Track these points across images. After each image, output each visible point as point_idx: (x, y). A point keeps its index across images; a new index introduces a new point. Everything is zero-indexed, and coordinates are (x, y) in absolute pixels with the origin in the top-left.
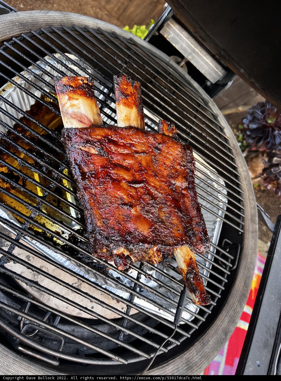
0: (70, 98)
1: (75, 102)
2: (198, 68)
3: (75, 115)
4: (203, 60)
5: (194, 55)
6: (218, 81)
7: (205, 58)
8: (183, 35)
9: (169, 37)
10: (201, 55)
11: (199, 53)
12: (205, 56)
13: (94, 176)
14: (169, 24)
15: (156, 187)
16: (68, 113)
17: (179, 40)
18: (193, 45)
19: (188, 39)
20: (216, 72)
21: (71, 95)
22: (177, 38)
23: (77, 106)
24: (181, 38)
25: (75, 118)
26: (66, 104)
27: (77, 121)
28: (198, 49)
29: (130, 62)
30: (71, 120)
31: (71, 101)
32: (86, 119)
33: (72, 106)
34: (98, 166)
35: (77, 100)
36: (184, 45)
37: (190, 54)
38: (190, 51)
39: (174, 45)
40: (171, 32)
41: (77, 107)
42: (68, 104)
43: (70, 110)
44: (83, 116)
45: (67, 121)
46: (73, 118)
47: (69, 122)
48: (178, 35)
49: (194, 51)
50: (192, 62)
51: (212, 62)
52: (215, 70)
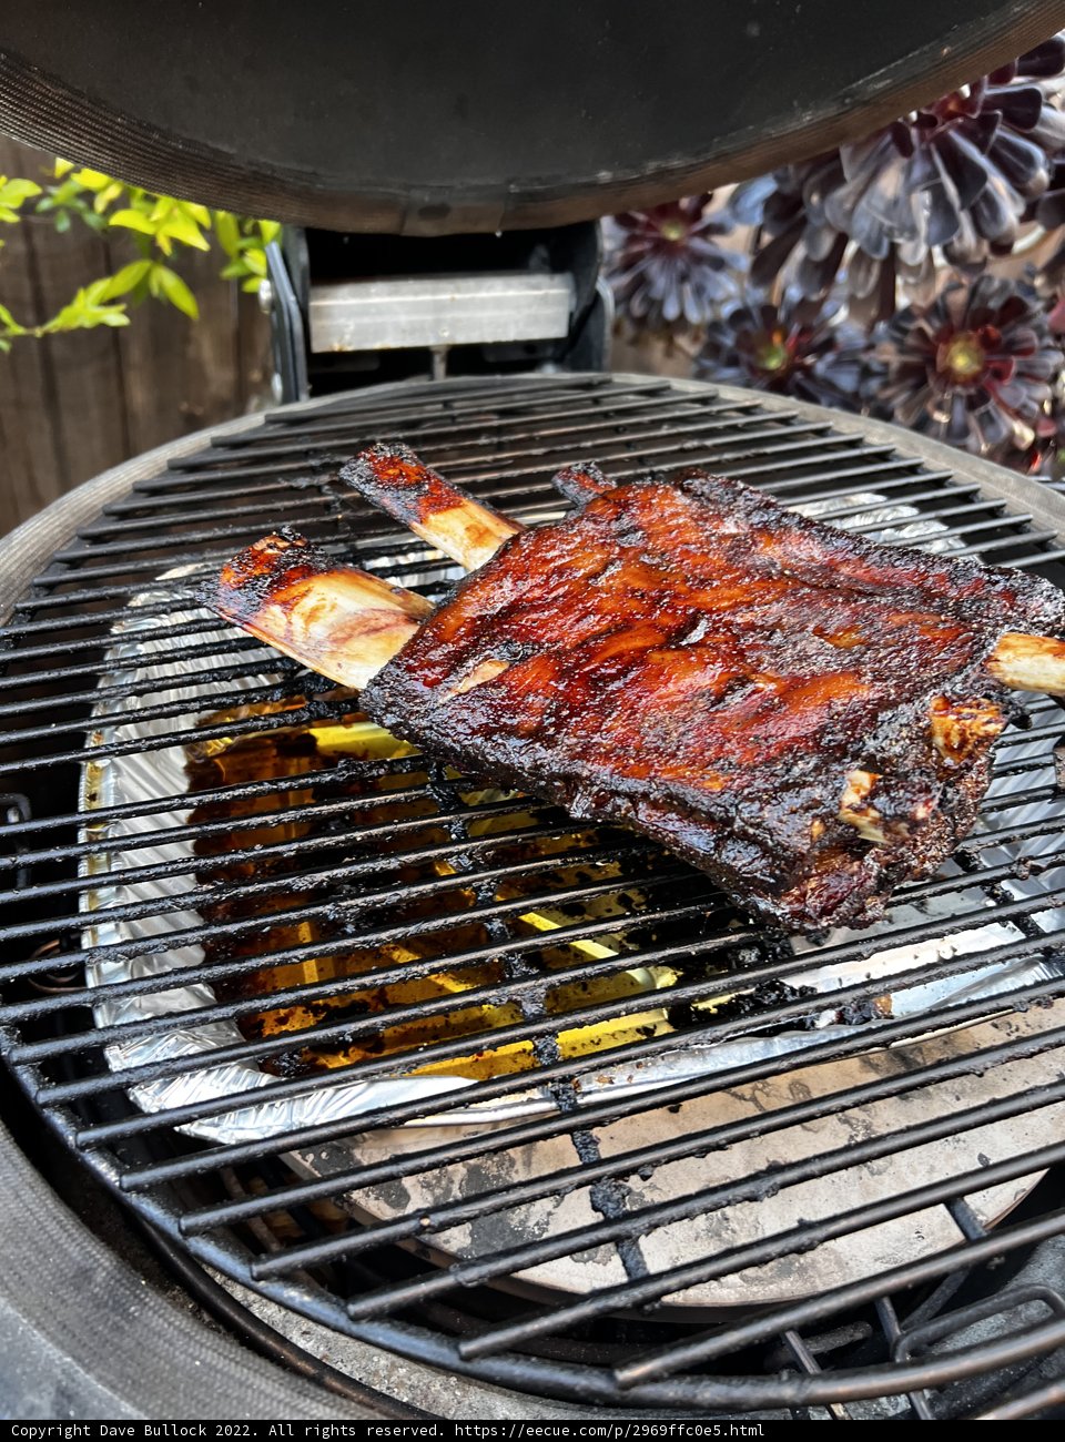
0: (288, 605)
1: (308, 604)
2: (489, 339)
3: (342, 630)
4: (483, 304)
5: (448, 316)
6: (571, 315)
7: (483, 295)
8: (377, 295)
9: (347, 337)
10: (468, 296)
11: (457, 296)
12: (478, 289)
13: (565, 713)
14: (318, 308)
15: (742, 603)
16: (320, 643)
17: (379, 320)
18: (425, 292)
19: (396, 293)
20: (544, 300)
21: (283, 596)
22: (366, 320)
23: (324, 607)
24: (380, 310)
25: (350, 636)
26: (292, 628)
27: (363, 637)
28: (445, 291)
29: (327, 460)
30: (345, 650)
31: (296, 609)
32: (378, 614)
33: (311, 616)
34: (548, 685)
35: (311, 595)
36: (403, 319)
37: (438, 323)
38: (429, 317)
39: (377, 345)
40: (342, 321)
41: (328, 609)
42: (298, 621)
43: (319, 630)
44: (366, 615)
45: (335, 662)
46: (345, 640)
47: (344, 661)
48: (364, 311)
49: (439, 307)
50: (462, 338)
51: (509, 287)
52: (536, 297)
